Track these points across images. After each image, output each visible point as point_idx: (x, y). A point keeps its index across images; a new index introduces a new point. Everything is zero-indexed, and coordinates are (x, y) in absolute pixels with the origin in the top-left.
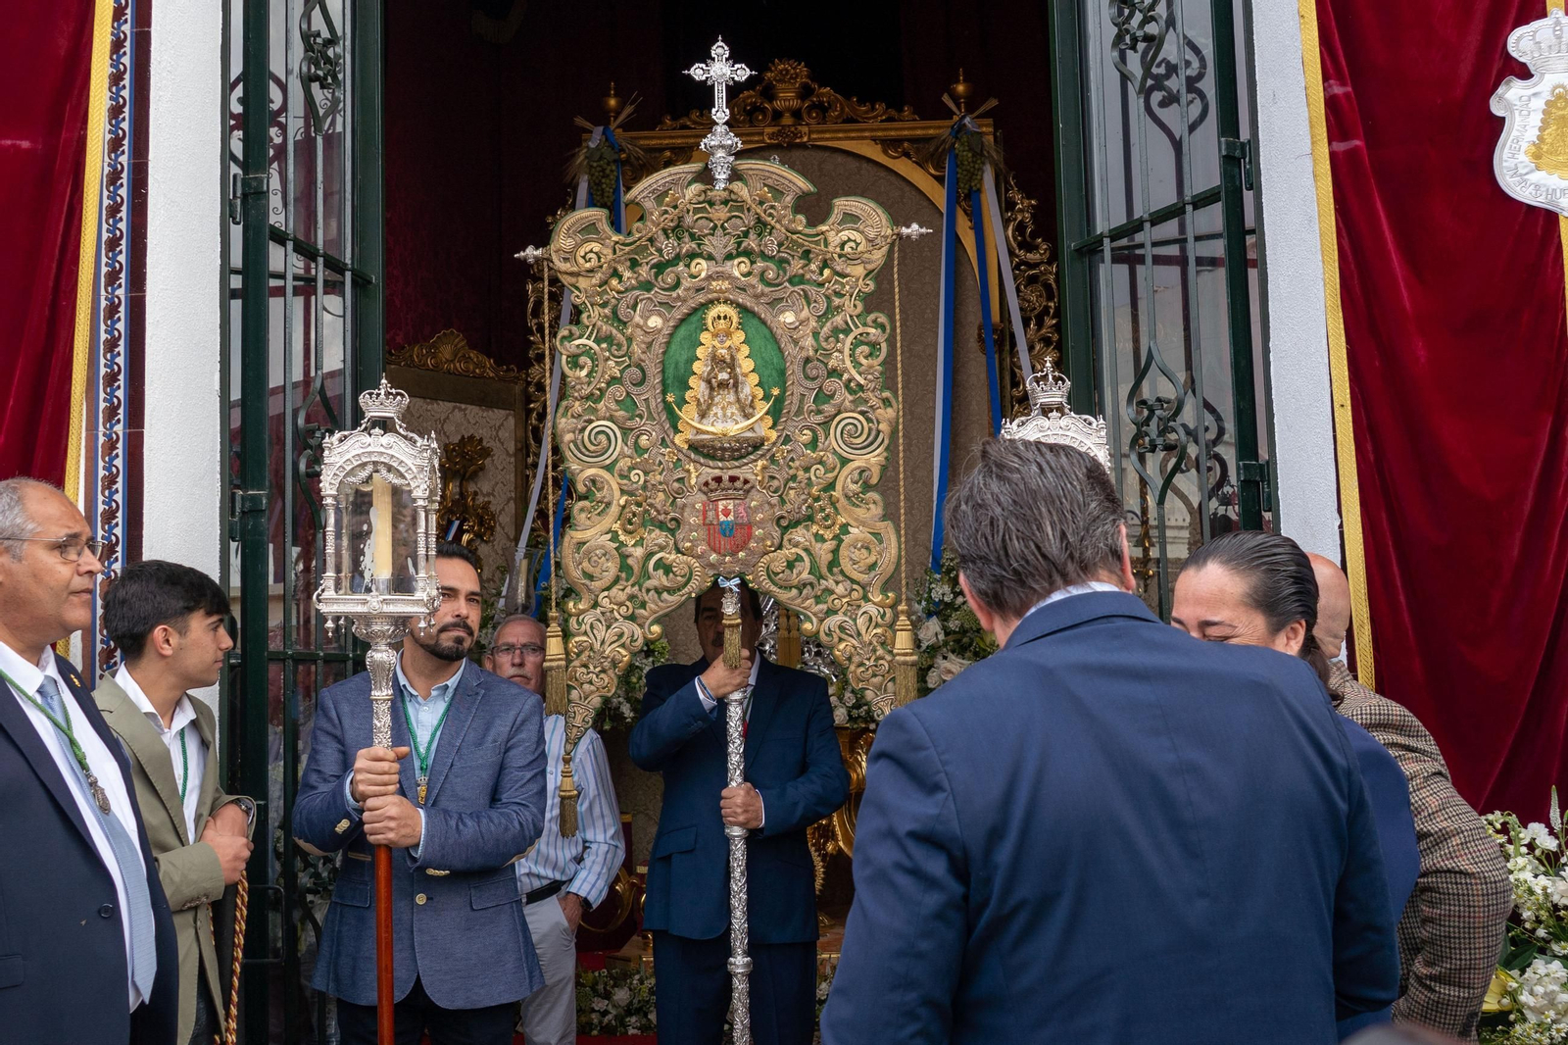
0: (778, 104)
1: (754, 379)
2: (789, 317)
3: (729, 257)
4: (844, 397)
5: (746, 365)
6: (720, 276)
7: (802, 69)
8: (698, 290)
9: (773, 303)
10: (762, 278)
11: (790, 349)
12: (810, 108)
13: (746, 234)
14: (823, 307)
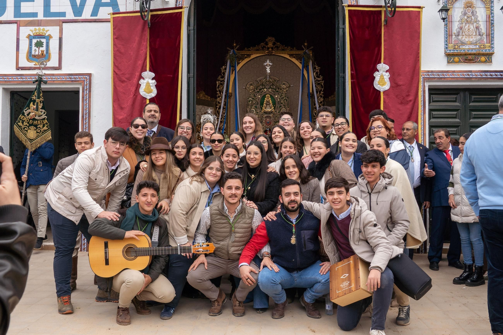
0: (268, 46)
1: (272, 104)
2: (276, 96)
3: (269, 88)
4: (283, 106)
5: (271, 102)
6: (267, 91)
7: (274, 39)
8: (265, 93)
9: (274, 94)
10: (273, 91)
11: (276, 100)
12: (275, 47)
13: (271, 86)
14: (280, 95)
